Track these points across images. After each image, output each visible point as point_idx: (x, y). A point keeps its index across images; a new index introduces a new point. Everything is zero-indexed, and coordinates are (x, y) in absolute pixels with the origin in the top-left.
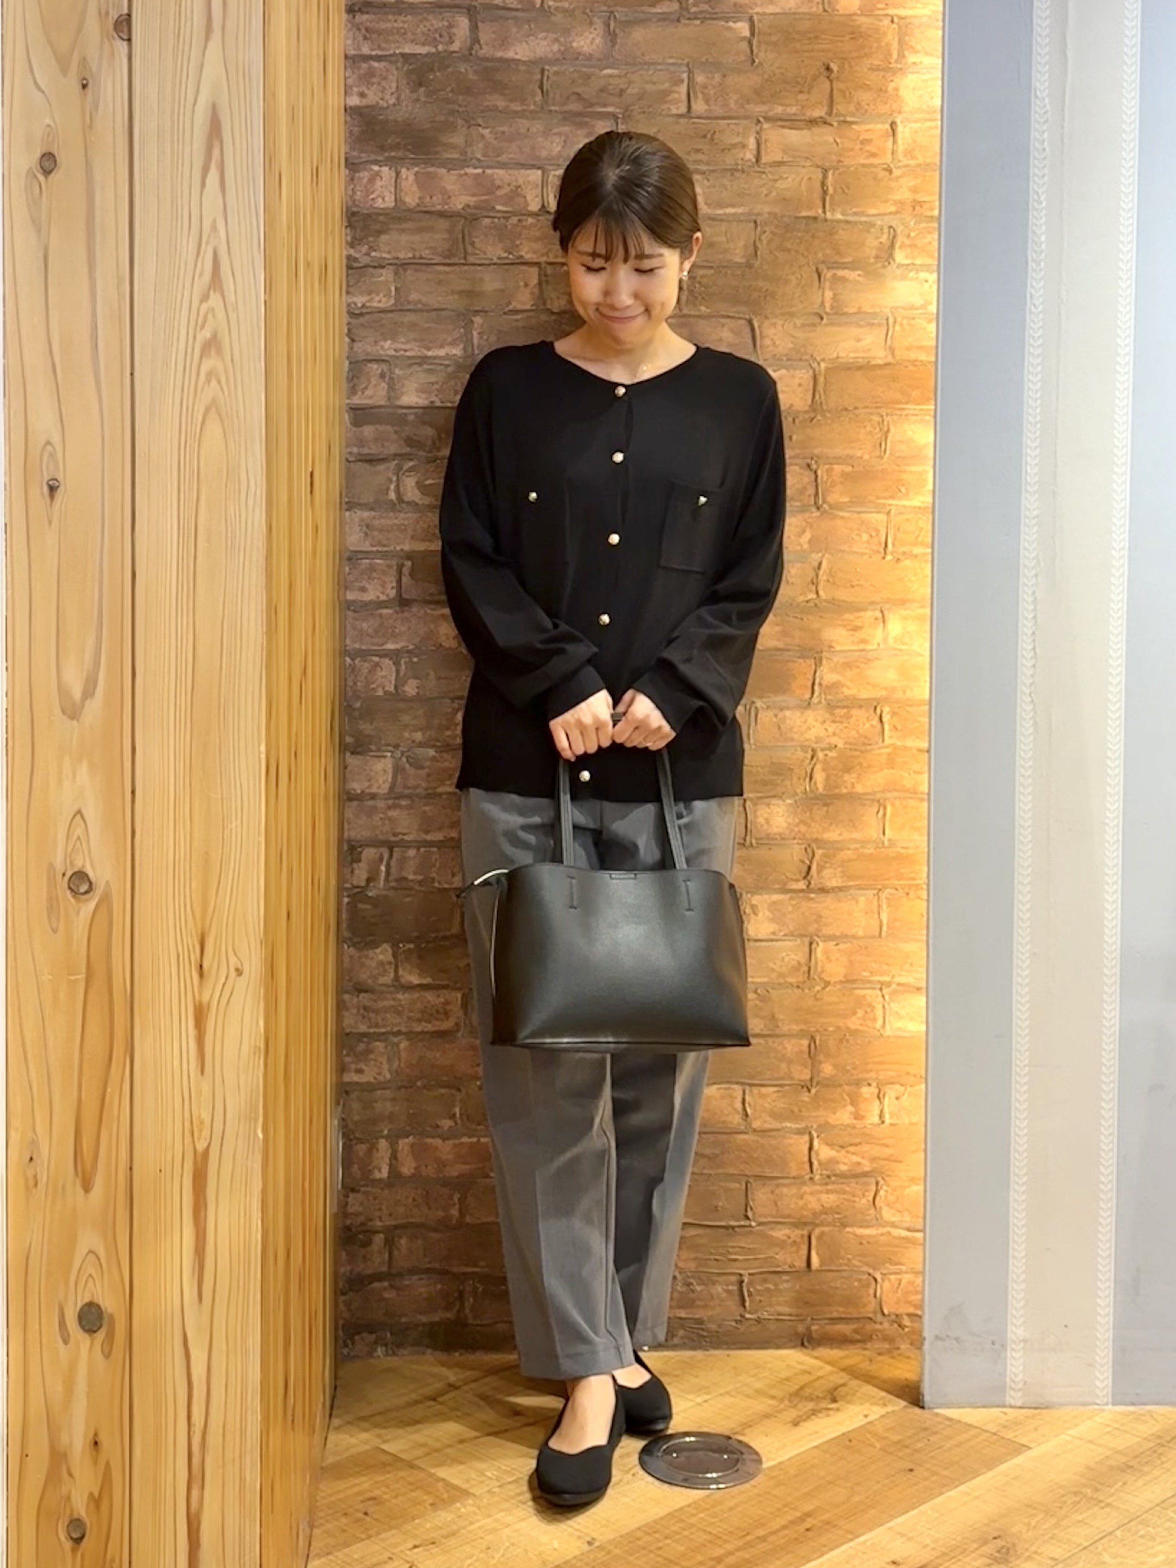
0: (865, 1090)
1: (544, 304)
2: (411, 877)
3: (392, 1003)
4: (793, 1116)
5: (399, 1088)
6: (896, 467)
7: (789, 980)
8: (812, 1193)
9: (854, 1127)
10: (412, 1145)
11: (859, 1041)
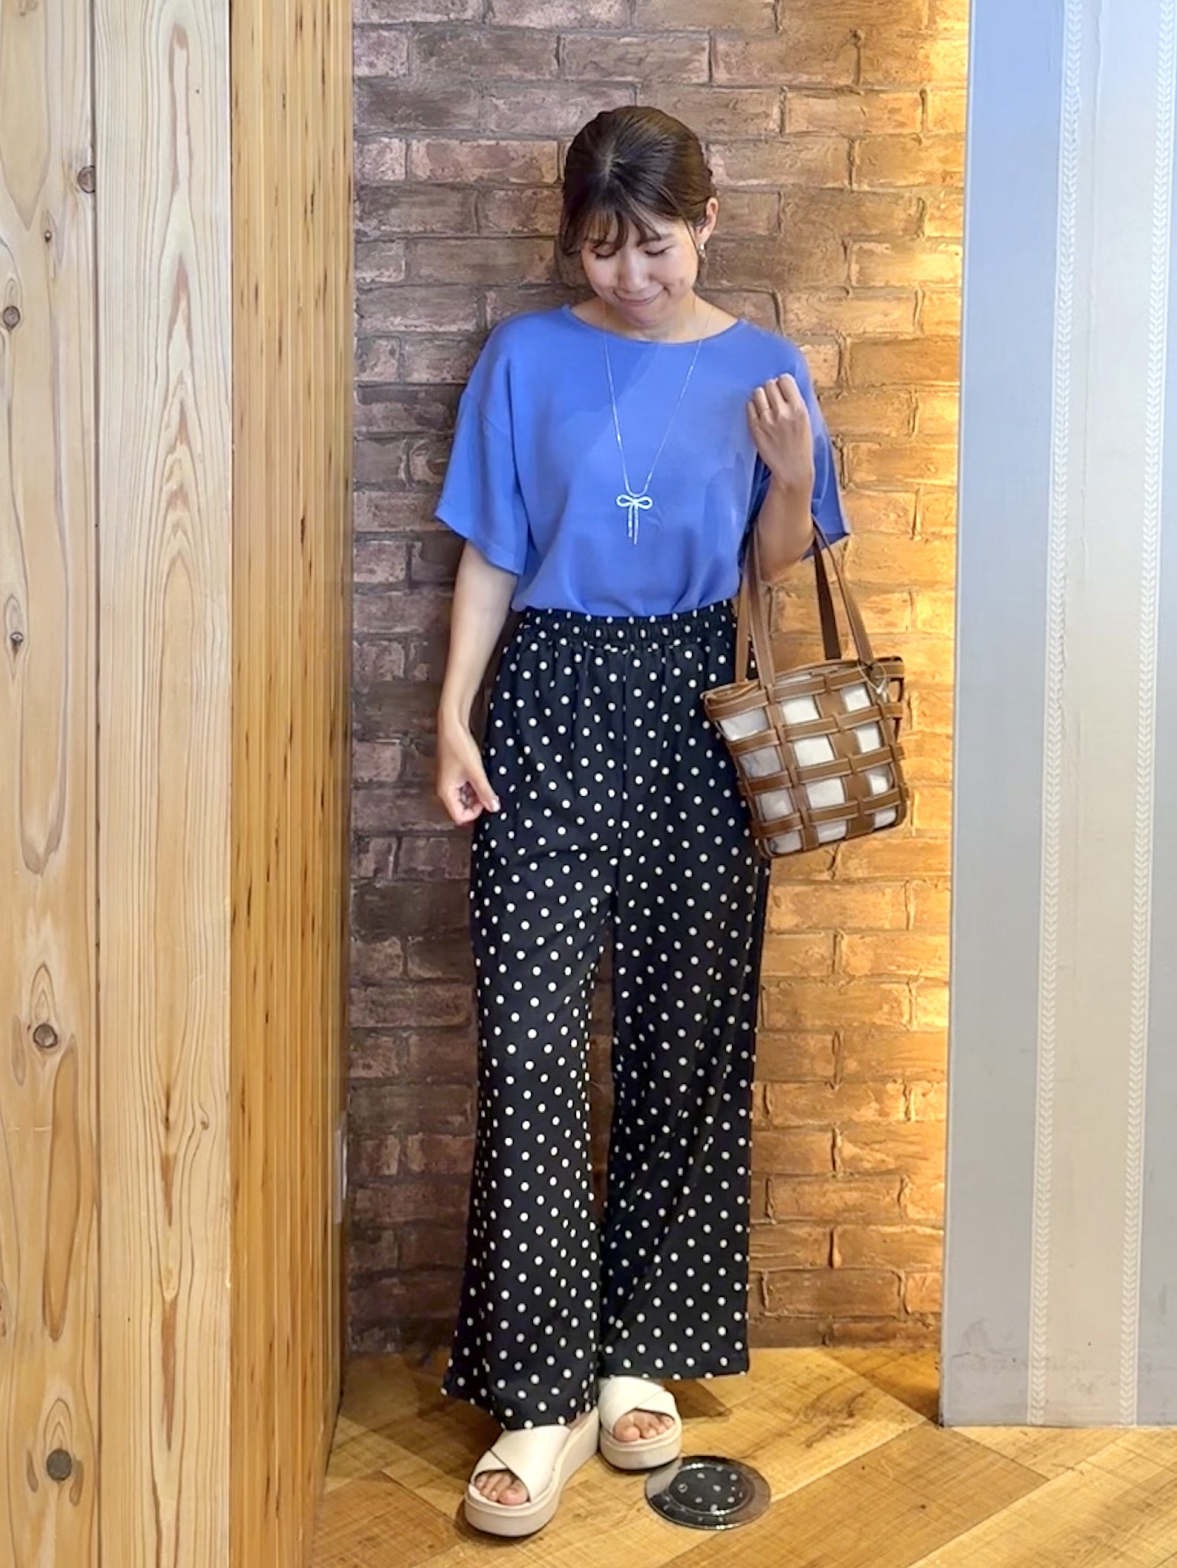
0: (890, 1086)
1: (561, 277)
2: (421, 868)
3: (402, 997)
4: (814, 1113)
5: (408, 1084)
6: (925, 446)
7: (814, 974)
8: (834, 1191)
9: (878, 1124)
10: (422, 1142)
11: (885, 1036)
